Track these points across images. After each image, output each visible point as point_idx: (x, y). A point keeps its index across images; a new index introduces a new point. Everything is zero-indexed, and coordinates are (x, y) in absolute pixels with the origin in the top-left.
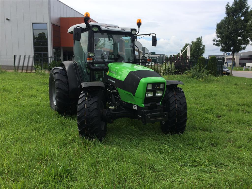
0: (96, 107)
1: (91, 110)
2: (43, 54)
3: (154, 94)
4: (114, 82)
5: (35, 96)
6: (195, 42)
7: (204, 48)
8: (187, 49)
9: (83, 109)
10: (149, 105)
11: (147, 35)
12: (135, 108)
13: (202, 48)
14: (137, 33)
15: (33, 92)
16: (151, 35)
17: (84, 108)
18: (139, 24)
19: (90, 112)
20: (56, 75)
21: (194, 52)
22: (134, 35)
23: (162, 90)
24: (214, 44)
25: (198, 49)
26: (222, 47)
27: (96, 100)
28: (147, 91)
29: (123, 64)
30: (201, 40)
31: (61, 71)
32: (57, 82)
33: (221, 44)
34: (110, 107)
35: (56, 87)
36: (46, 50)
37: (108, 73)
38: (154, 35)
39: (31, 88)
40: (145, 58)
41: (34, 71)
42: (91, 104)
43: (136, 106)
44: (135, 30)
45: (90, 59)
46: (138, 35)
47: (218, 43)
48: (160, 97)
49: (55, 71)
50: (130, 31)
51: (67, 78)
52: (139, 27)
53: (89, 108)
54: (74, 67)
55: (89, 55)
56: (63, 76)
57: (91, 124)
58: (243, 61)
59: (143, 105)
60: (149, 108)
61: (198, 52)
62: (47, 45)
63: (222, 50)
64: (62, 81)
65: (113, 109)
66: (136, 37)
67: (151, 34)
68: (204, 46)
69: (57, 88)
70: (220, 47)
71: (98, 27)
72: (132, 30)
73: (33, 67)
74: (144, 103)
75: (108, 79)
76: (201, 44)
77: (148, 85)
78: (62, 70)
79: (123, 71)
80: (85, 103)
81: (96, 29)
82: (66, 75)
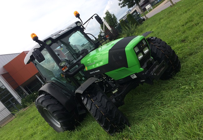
0: (106, 101)
1: (105, 107)
2: (11, 100)
3: (143, 54)
4: (99, 71)
5: (35, 133)
6: (106, 17)
7: (114, 17)
8: (105, 25)
9: (97, 110)
10: (145, 65)
11: (90, 19)
12: (135, 77)
13: (113, 17)
14: (81, 23)
15: (30, 131)
16: (94, 17)
17: (97, 108)
18: (78, 16)
19: (105, 108)
20: (44, 103)
21: (111, 23)
22: (80, 26)
23: (147, 46)
24: (121, 7)
25: (111, 19)
26: (128, 5)
27: (101, 95)
28: (137, 54)
29: (90, 54)
30: (109, 13)
31: (45, 98)
32: (49, 108)
33: (125, 3)
34: (113, 93)
35: (51, 113)
36: (11, 96)
37: (86, 69)
38: (96, 15)
39: (25, 130)
40: (103, 37)
41: (14, 117)
42: (100, 101)
43: (134, 75)
44: (78, 22)
45: (65, 68)
46: (83, 25)
47: (123, 4)
48: (148, 53)
49: (40, 101)
50: (75, 25)
51: (54, 98)
52: (79, 18)
53: (101, 106)
54: (53, 86)
55: (61, 66)
56: (50, 100)
57: (114, 117)
58: (143, 8)
59: (142, 69)
60: (147, 68)
61: (113, 21)
62: (8, 92)
63: (129, 7)
64: (53, 104)
65: (117, 92)
66: (83, 27)
67: (92, 16)
68: (113, 15)
69: (53, 113)
70: (127, 6)
71: (50, 39)
72: (77, 23)
73: (11, 114)
74: (141, 67)
75: (91, 73)
76: (111, 15)
77: (135, 49)
78: (45, 96)
79: (97, 57)
80: (95, 105)
81: (49, 43)
82: (52, 97)
